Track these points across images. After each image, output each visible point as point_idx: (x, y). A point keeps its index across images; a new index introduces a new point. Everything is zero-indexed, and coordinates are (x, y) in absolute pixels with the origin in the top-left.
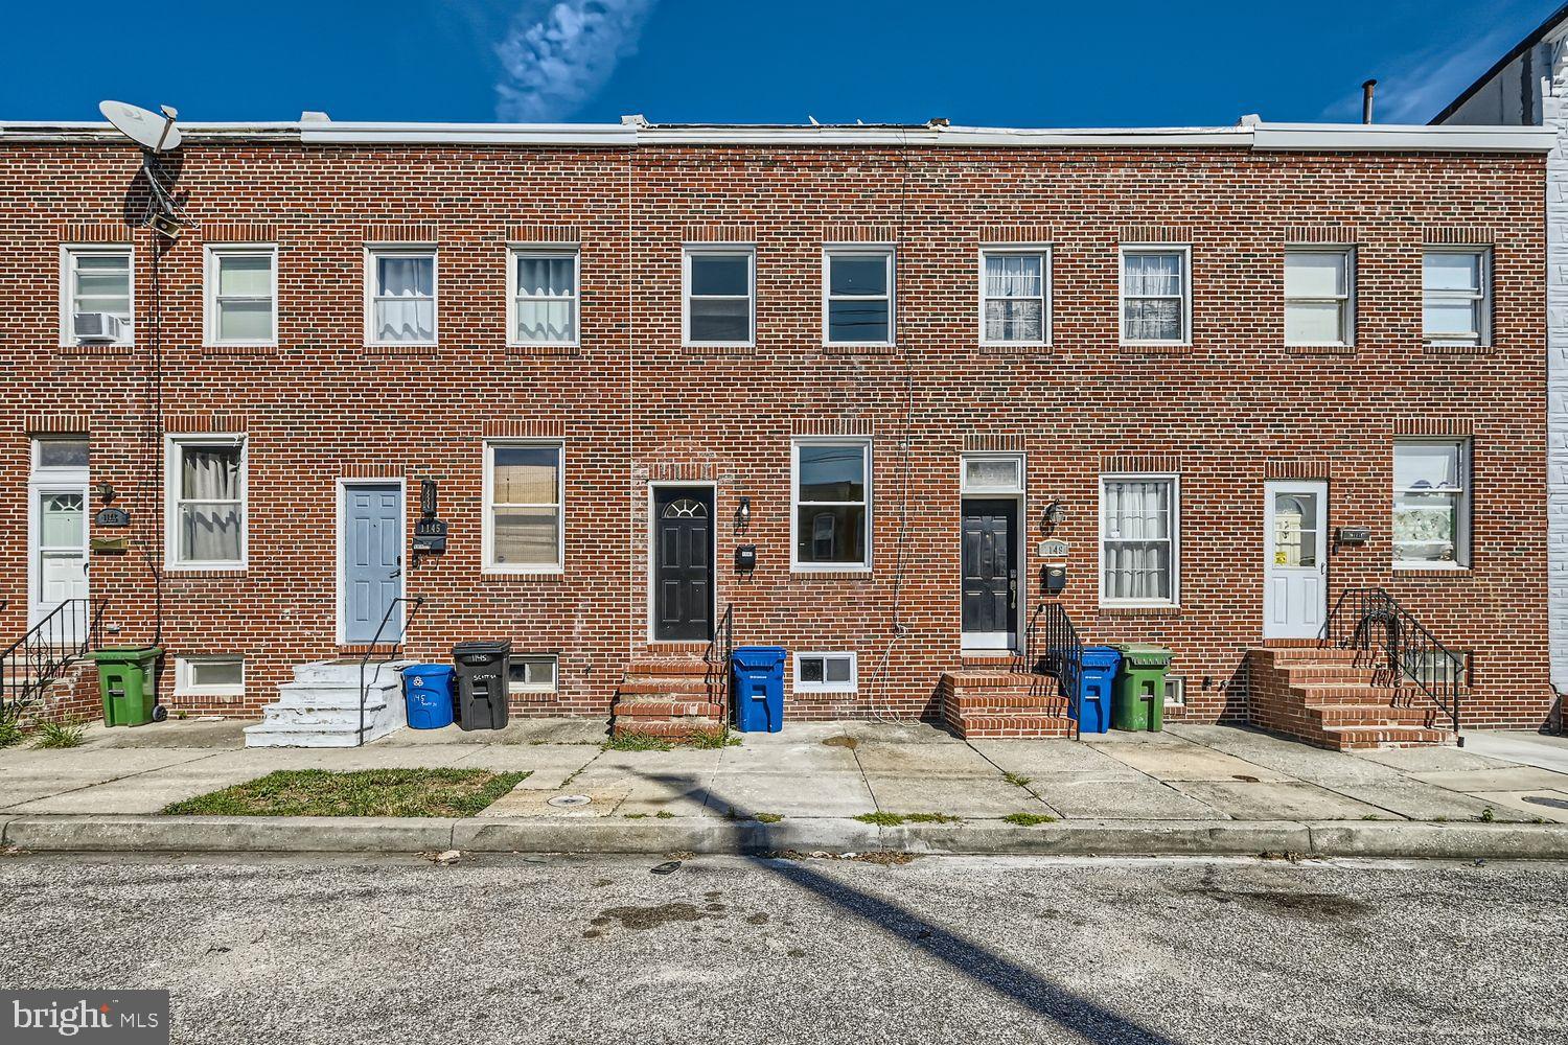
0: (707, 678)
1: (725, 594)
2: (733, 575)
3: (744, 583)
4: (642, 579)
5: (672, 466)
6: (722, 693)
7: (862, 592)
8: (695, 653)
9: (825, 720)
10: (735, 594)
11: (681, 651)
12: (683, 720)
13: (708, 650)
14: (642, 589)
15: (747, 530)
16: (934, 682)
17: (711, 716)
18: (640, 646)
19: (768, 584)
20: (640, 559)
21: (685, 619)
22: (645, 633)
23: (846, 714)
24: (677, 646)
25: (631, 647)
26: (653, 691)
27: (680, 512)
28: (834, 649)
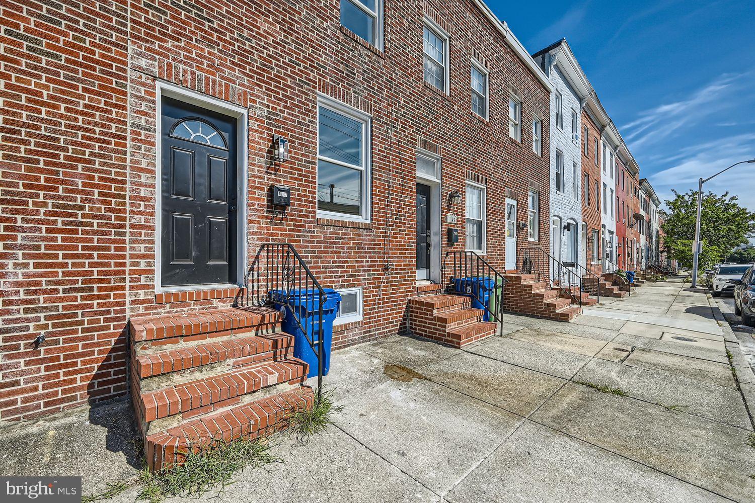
0: (257, 330)
1: (256, 234)
2: (265, 214)
3: (276, 224)
4: (146, 206)
5: (193, 73)
6: (289, 346)
7: (366, 239)
8: (223, 300)
9: (342, 348)
10: (268, 234)
11: (204, 299)
12: (259, 396)
13: (238, 295)
14: (147, 220)
15: (278, 170)
16: (404, 306)
17: (291, 382)
18: (142, 297)
19: (298, 227)
20: (143, 180)
21: (200, 261)
22: (152, 280)
23: (356, 340)
24: (198, 293)
25: (128, 299)
26: (199, 362)
27: (194, 135)
28: (348, 286)
